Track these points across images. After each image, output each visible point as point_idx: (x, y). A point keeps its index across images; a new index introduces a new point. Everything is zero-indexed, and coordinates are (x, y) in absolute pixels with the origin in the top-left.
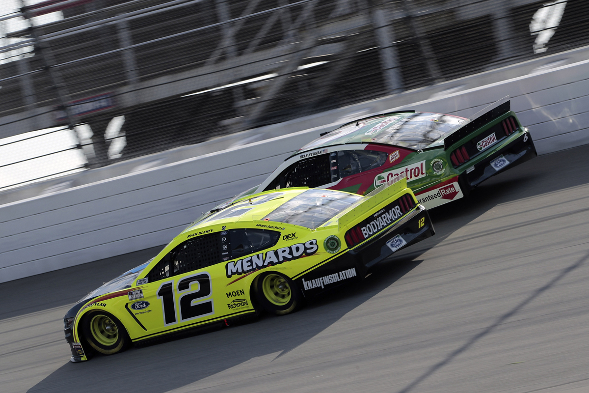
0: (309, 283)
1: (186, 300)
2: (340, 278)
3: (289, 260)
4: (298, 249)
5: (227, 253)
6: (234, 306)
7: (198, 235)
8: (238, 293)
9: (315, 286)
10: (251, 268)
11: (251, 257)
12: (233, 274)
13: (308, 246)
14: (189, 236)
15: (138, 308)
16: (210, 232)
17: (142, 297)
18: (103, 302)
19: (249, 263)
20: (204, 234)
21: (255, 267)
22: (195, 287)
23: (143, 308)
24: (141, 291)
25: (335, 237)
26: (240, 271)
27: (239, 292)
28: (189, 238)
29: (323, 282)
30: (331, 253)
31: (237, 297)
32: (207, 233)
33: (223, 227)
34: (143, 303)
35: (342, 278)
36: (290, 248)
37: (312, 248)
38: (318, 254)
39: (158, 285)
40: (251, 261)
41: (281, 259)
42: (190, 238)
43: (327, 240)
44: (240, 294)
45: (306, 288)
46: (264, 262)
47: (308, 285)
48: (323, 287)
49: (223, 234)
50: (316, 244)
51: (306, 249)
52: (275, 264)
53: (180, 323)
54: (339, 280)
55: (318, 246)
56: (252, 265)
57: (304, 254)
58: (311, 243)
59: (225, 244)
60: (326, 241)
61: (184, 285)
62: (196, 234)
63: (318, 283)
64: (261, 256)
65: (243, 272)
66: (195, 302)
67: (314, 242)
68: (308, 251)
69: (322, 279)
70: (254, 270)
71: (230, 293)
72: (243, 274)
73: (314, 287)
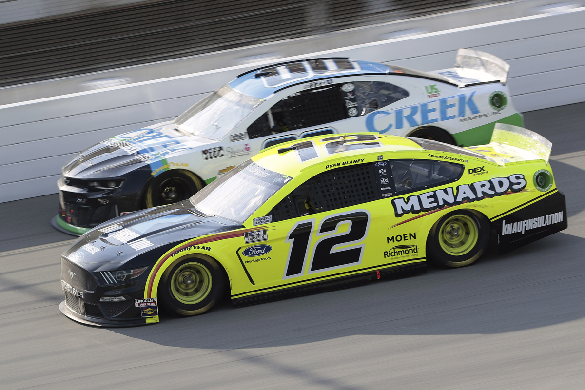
0: (510, 226)
1: (324, 246)
2: (544, 223)
3: (491, 196)
4: (501, 184)
5: (389, 188)
6: (393, 254)
7: (341, 166)
8: (405, 237)
9: (515, 230)
10: (435, 204)
11: (435, 192)
12: (405, 212)
13: (514, 180)
14: (327, 167)
15: (253, 255)
16: (361, 162)
17: (266, 239)
18: (206, 245)
19: (432, 200)
20: (351, 164)
21: (441, 203)
22: (344, 228)
23: (260, 254)
24: (265, 232)
25: (546, 172)
26: (417, 208)
27: (408, 236)
28: (328, 169)
29: (525, 226)
30: (541, 191)
31: (403, 243)
32: (355, 164)
33: (379, 156)
34: (263, 247)
35: (548, 223)
36: (490, 182)
37: (519, 183)
38: (527, 191)
39: (290, 225)
40: (435, 196)
41: (480, 195)
42: (330, 168)
43: (537, 174)
44: (408, 238)
45: (504, 232)
46: (455, 197)
47: (508, 229)
48: (523, 233)
49: (380, 164)
50: (524, 179)
51: (512, 184)
52: (473, 200)
53: (307, 274)
54: (543, 225)
55: (526, 181)
56: (436, 201)
57: (510, 190)
58: (518, 178)
59: (383, 177)
60: (535, 176)
61: (329, 225)
62: (339, 164)
63: (519, 227)
64: (450, 191)
65: (423, 209)
66: (336, 249)
67: (522, 177)
68: (515, 187)
69: (526, 223)
70: (441, 207)
71: (393, 237)
72: (422, 213)
73: (513, 232)
